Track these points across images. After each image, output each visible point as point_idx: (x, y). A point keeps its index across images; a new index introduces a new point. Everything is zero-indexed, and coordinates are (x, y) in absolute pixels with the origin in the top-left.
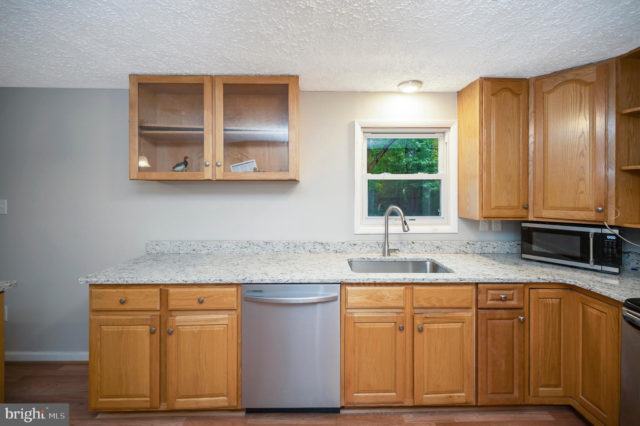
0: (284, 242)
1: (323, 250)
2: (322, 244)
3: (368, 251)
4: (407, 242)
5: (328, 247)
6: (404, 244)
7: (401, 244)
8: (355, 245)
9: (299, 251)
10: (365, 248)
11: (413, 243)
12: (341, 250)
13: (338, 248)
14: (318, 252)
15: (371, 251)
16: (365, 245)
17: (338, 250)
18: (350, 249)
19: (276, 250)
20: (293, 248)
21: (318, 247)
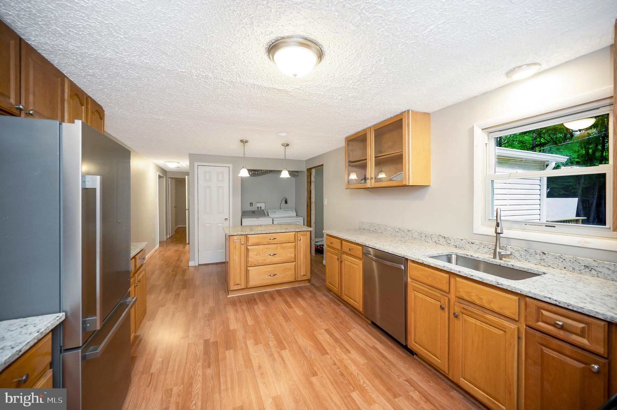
0: (419, 232)
1: (445, 243)
2: (444, 238)
3: (486, 252)
4: (534, 250)
5: (449, 242)
6: (530, 252)
7: (526, 251)
8: (473, 243)
9: (428, 241)
10: (483, 248)
11: (544, 253)
12: (460, 246)
13: (457, 243)
14: (442, 244)
15: (489, 252)
16: (483, 246)
17: (458, 246)
18: (468, 246)
19: (414, 237)
20: (424, 238)
21: (442, 240)
